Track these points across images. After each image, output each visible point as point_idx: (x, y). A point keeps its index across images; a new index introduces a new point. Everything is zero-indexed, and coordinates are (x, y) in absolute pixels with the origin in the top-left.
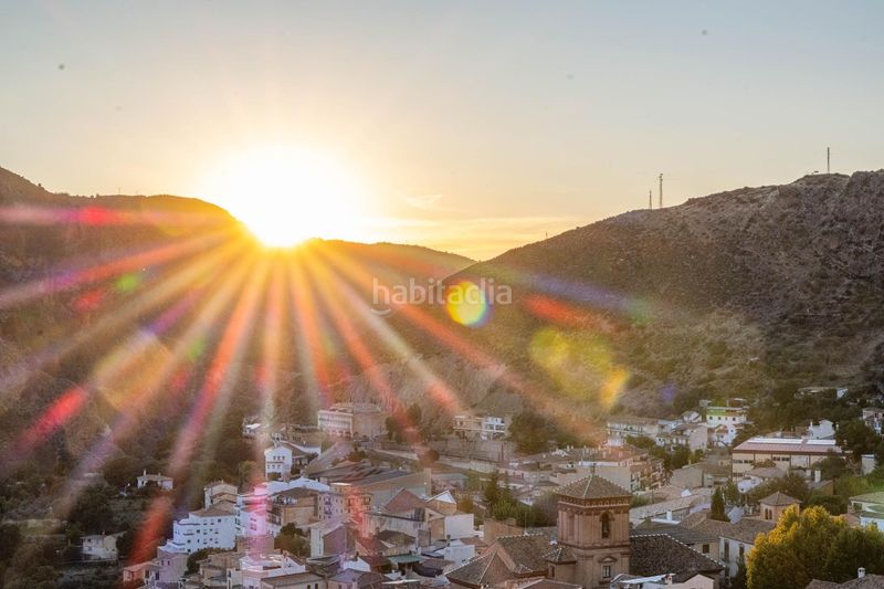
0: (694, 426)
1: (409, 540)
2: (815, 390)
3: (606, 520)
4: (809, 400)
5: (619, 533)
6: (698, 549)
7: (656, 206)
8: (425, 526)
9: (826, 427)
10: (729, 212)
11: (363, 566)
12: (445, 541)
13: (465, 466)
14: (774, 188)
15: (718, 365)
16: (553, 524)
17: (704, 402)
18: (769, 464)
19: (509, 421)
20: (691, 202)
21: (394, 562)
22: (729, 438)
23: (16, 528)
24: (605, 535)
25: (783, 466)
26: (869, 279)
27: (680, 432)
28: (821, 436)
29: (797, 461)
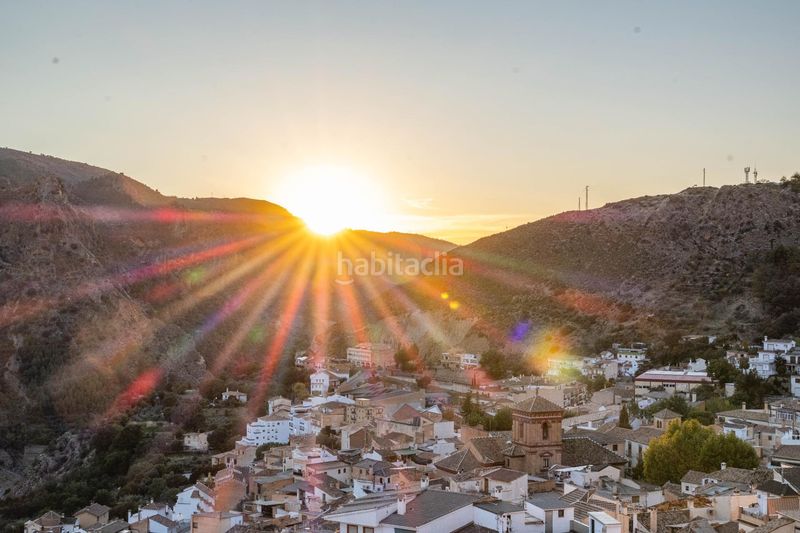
0: (608, 361)
1: (409, 439)
2: (693, 337)
3: (545, 427)
4: (689, 344)
5: (555, 436)
6: (609, 448)
7: (583, 208)
8: (420, 430)
9: (701, 363)
10: (635, 213)
11: (377, 457)
12: (434, 440)
13: (450, 388)
14: (665, 196)
15: (626, 319)
16: (510, 429)
17: (616, 345)
18: (661, 389)
19: (479, 357)
20: (608, 205)
21: (399, 454)
22: (633, 370)
23: (139, 427)
24: (544, 438)
25: (670, 391)
26: (732, 260)
27: (599, 366)
28: (697, 370)
29: (680, 387)
